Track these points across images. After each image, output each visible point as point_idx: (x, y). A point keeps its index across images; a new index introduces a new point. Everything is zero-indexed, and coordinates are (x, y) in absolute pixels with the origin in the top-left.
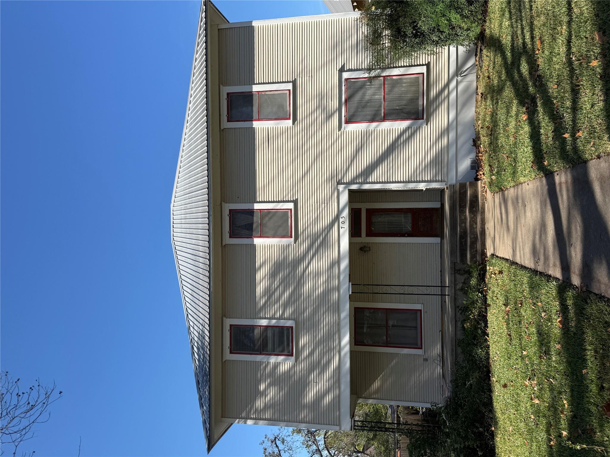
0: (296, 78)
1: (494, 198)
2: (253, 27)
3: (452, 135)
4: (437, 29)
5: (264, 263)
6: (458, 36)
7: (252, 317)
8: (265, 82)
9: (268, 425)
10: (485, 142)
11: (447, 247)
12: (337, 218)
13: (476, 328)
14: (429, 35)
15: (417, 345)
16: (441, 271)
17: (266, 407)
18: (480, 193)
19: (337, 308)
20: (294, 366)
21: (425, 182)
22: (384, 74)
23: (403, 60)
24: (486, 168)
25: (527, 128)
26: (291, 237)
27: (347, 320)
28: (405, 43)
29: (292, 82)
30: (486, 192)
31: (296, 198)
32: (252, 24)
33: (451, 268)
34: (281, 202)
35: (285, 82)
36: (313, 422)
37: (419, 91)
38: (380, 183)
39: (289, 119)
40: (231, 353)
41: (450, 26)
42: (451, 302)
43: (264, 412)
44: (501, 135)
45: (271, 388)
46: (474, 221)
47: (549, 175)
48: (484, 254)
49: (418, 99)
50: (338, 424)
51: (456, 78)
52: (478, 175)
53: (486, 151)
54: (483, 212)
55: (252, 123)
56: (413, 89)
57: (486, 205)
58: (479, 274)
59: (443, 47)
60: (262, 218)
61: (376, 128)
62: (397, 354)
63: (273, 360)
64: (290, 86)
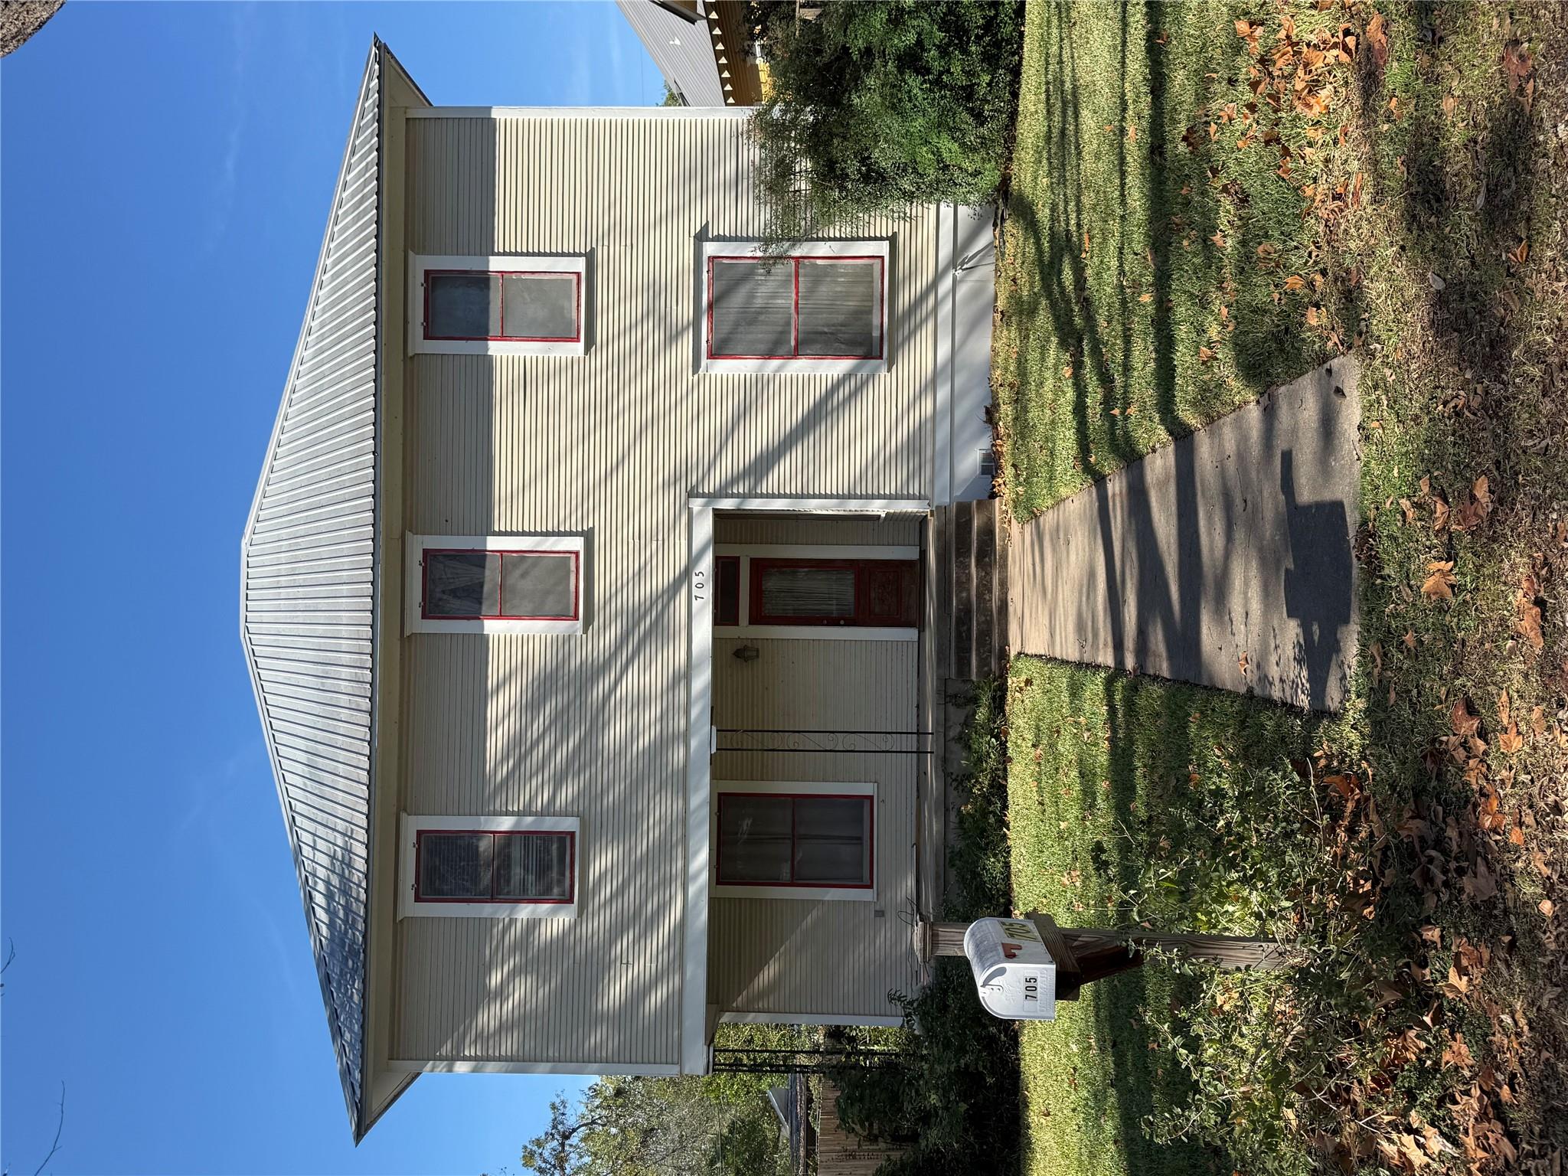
0: (594, 246)
1: (1022, 533)
2: (492, 123)
3: (943, 393)
4: (912, 167)
5: (507, 680)
6: (956, 184)
7: (473, 811)
8: (519, 250)
9: (506, 1072)
10: (1007, 415)
11: (930, 646)
12: (687, 573)
13: (985, 814)
14: (894, 179)
15: (861, 879)
16: (918, 706)
17: (504, 1027)
18: (997, 525)
19: (682, 783)
20: (574, 926)
21: (885, 497)
22: (797, 252)
23: (838, 227)
24: (1009, 471)
25: (1070, 394)
26: (576, 618)
27: (706, 811)
28: (844, 193)
29: (585, 255)
30: (1010, 522)
31: (591, 525)
32: (490, 114)
33: (938, 692)
34: (553, 534)
35: (569, 255)
36: (616, 1059)
37: (872, 296)
38: (785, 496)
39: (578, 340)
40: (418, 899)
41: (938, 163)
42: (936, 768)
43: (497, 1038)
44: (1034, 404)
45: (517, 980)
46: (985, 586)
47: (1100, 480)
48: (1003, 655)
49: (870, 312)
50: (675, 1060)
51: (952, 272)
52: (994, 486)
53: (1009, 436)
54: (1004, 566)
55: (487, 345)
56: (861, 289)
57: (1010, 549)
58: (994, 698)
59: (926, 205)
60: (504, 571)
61: (777, 371)
62: (814, 903)
63: (525, 912)
64: (580, 265)
